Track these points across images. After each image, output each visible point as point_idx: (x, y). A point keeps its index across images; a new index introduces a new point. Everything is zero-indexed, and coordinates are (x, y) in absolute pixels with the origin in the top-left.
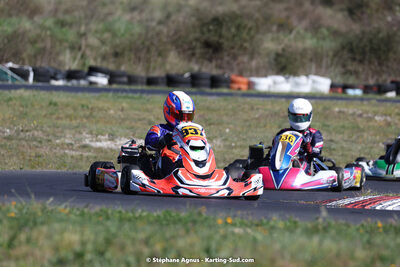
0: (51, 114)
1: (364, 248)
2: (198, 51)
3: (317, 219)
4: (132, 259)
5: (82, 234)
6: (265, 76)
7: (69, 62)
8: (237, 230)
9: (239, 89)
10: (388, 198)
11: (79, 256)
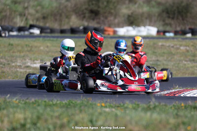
0: (10, 50)
1: (174, 118)
2: (87, 15)
3: (150, 102)
4: (51, 127)
5: (25, 114)
6: (123, 27)
7: (19, 22)
8: (107, 110)
9: (109, 34)
10: (188, 90)
11: (23, 126)
